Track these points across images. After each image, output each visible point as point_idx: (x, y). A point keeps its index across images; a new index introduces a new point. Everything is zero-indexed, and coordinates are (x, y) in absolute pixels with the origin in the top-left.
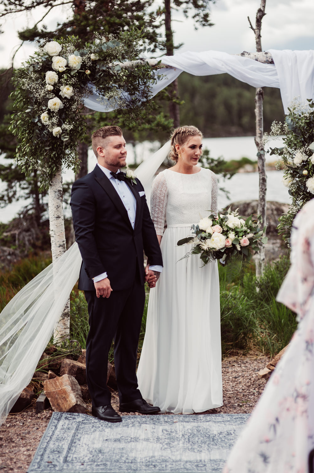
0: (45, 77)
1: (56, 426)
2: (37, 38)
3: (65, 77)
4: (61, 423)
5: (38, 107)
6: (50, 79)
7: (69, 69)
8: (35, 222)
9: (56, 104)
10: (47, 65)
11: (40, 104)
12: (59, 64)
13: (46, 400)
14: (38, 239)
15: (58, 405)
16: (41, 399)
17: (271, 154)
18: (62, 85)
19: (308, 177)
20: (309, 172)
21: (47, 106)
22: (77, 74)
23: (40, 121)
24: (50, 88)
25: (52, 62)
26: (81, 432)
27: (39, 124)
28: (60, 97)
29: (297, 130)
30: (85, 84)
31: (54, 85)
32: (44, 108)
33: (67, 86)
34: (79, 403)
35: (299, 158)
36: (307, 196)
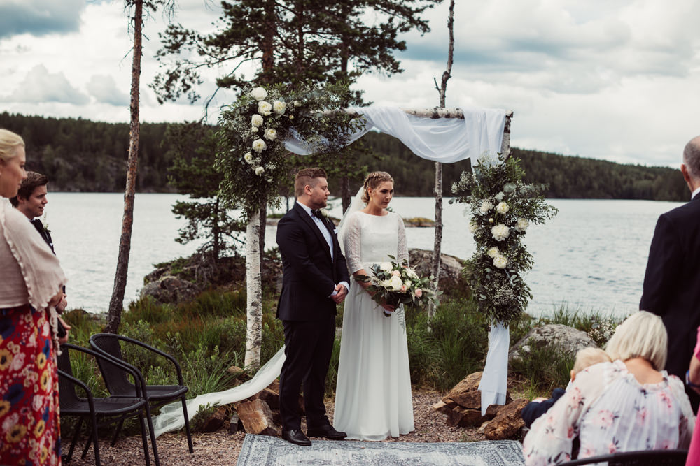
0: (251, 119)
1: (250, 447)
2: (234, 86)
3: (270, 120)
4: (255, 444)
5: (243, 147)
6: (256, 122)
7: (274, 113)
8: (213, 258)
9: (260, 145)
10: (254, 109)
11: (244, 144)
12: (265, 108)
13: (240, 422)
14: (215, 274)
15: (251, 427)
16: (234, 421)
17: (460, 202)
18: (267, 128)
19: (494, 224)
20: (495, 220)
21: (251, 146)
22: (281, 119)
23: (244, 160)
24: (255, 129)
25: (258, 106)
26: (275, 453)
27: (243, 163)
28: (264, 139)
29: (485, 180)
30: (287, 128)
31: (260, 128)
32: (248, 148)
33: (271, 130)
34: (270, 426)
35: (485, 206)
36: (493, 243)
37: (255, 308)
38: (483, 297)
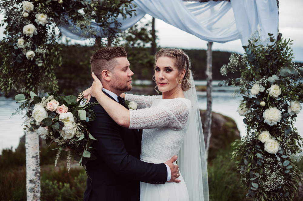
3: (40, 5)
6: (26, 8)
9: (30, 30)
17: (229, 85)
18: (38, 13)
19: (265, 108)
20: (266, 103)
21: (22, 32)
22: (51, 4)
23: (17, 45)
24: (26, 15)
27: (16, 48)
28: (35, 24)
29: (256, 61)
30: (60, 14)
31: (31, 13)
33: (42, 14)
35: (256, 89)
36: (264, 126)
37: (32, 185)
38: (255, 185)
